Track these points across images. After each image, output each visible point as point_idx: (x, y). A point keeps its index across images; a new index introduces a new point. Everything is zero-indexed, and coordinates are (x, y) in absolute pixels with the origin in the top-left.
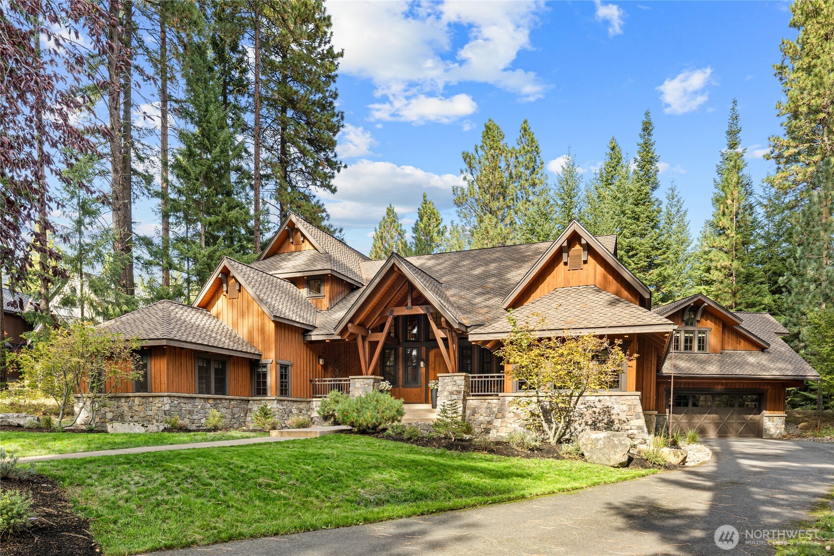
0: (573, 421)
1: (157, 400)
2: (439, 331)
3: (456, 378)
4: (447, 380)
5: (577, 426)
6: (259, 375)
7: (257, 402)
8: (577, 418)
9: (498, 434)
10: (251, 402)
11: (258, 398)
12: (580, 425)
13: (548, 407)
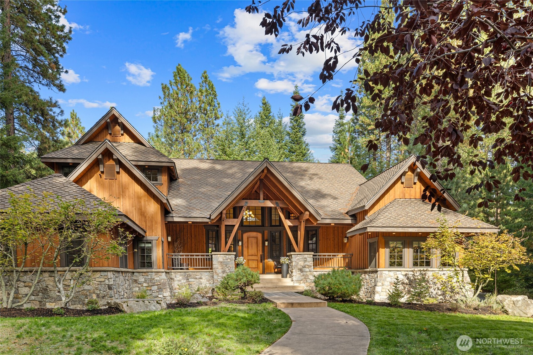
0: (430, 287)
1: (98, 275)
2: (287, 221)
3: (306, 256)
4: (299, 257)
5: (433, 291)
6: (143, 249)
7: (143, 274)
8: (432, 286)
9: (381, 297)
10: (135, 274)
11: (145, 270)
12: (435, 289)
13: (412, 278)
